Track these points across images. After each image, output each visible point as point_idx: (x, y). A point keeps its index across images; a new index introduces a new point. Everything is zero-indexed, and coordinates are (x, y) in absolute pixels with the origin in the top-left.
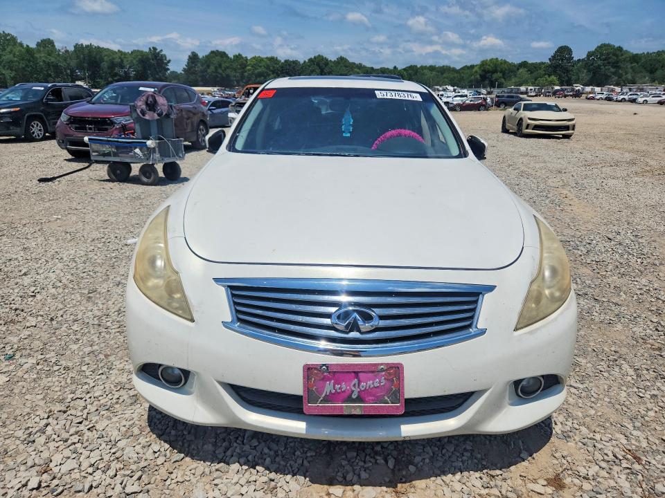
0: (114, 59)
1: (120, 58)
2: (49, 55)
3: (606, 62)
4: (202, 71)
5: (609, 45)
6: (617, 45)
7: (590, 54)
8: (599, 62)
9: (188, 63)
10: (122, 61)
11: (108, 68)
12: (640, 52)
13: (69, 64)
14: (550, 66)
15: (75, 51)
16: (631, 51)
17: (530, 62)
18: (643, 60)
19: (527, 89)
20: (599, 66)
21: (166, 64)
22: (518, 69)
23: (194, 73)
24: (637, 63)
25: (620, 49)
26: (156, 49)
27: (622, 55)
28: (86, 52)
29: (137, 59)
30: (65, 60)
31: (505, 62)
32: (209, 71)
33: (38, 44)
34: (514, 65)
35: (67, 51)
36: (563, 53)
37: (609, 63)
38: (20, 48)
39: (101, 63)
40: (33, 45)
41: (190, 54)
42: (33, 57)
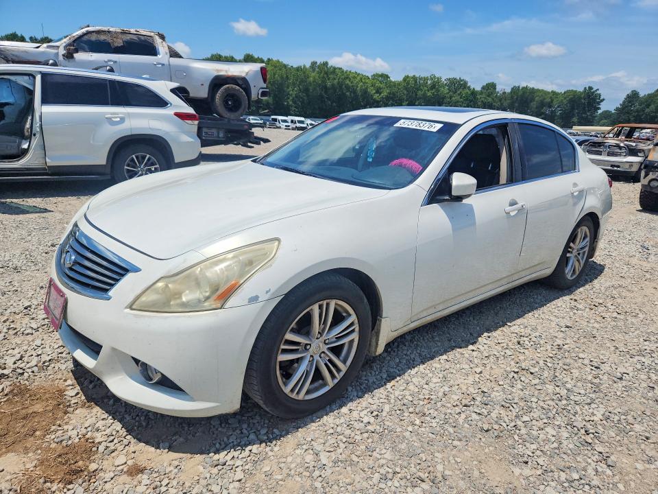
0: (545, 99)
1: (551, 98)
2: (488, 96)
4: (637, 111)
9: (624, 102)
10: (552, 101)
11: (536, 108)
13: (502, 104)
15: (511, 92)
21: (599, 103)
23: (628, 113)
26: (592, 89)
28: (520, 93)
29: (567, 99)
30: (500, 101)
32: (647, 110)
33: (483, 88)
35: (504, 93)
38: (468, 91)
39: (531, 102)
40: (478, 88)
41: (629, 92)
42: (475, 98)
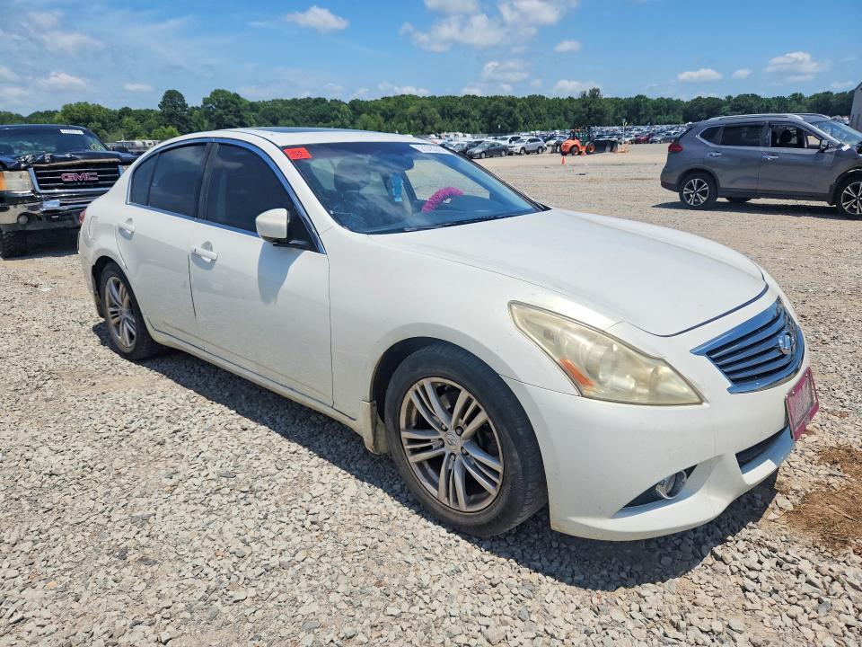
3: (226, 110)
5: (223, 91)
6: (232, 92)
7: (206, 101)
8: (220, 111)
12: (256, 100)
14: (163, 114)
16: (248, 99)
17: (134, 108)
18: (262, 109)
19: (144, 143)
20: (221, 115)
22: (120, 118)
24: (257, 112)
25: (237, 96)
27: (241, 103)
31: (100, 108)
34: (114, 112)
36: (172, 98)
37: (230, 112)
